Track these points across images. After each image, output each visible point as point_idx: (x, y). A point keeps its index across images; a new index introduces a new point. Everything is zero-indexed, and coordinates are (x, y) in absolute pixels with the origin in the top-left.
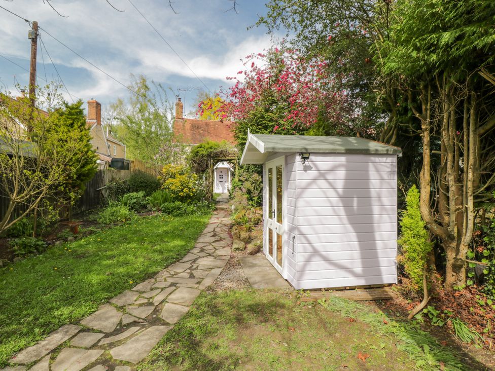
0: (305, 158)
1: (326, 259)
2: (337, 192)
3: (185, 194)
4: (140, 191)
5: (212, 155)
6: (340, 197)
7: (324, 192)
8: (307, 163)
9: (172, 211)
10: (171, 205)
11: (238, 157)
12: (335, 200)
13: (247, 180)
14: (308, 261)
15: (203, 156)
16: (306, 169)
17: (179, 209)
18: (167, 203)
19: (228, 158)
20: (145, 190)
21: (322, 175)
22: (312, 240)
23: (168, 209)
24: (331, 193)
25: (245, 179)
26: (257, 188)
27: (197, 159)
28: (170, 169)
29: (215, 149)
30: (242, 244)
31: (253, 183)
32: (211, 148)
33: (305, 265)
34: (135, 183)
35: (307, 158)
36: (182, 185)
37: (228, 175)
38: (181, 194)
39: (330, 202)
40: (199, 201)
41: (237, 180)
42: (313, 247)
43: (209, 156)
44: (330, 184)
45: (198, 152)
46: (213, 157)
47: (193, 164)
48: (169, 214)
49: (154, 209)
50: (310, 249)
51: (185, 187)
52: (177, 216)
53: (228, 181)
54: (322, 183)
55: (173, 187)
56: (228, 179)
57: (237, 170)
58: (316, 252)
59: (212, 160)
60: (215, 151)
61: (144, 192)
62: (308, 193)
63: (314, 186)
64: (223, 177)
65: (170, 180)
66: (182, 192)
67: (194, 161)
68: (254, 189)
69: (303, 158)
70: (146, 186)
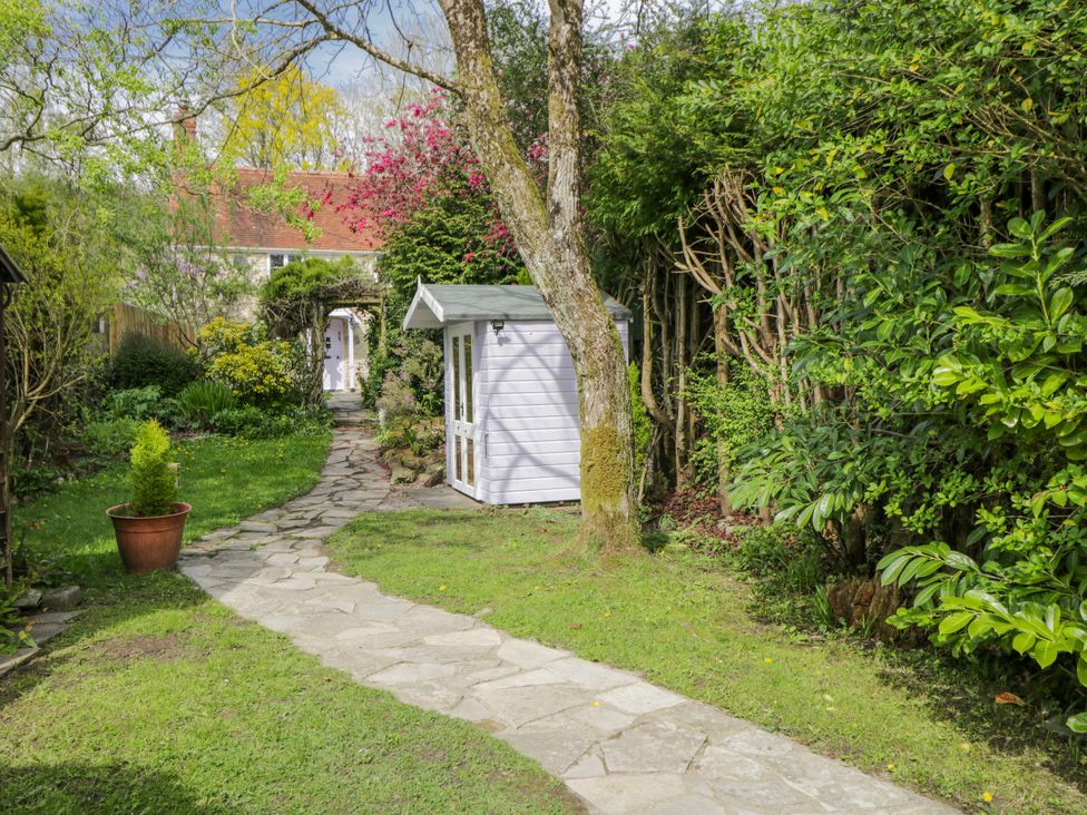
0: (498, 329)
1: (538, 463)
2: (553, 373)
3: (267, 390)
4: (147, 384)
5: (321, 295)
6: (557, 378)
7: (536, 373)
8: (502, 333)
9: (240, 428)
10: (235, 414)
11: (384, 299)
12: (551, 383)
13: (409, 355)
14: (514, 465)
15: (298, 297)
16: (502, 341)
17: (256, 423)
18: (225, 412)
19: (359, 300)
20: (161, 382)
21: (531, 349)
22: (518, 438)
23: (230, 423)
24: (544, 373)
25: (406, 352)
26: (433, 372)
27: (284, 303)
28: (221, 330)
29: (329, 280)
30: (408, 474)
31: (425, 361)
32: (318, 278)
33: (509, 472)
34: (134, 365)
35: (502, 328)
36: (260, 369)
37: (347, 339)
38: (259, 389)
39: (544, 386)
40: (298, 404)
41: (384, 354)
42: (520, 447)
43: (314, 296)
44: (542, 362)
45: (283, 287)
46: (323, 300)
47: (272, 316)
48: (233, 435)
49: (195, 425)
50: (516, 450)
51: (266, 373)
52: (253, 438)
53: (347, 356)
54: (531, 360)
55: (239, 374)
56: (347, 349)
57: (383, 329)
58: (523, 453)
59: (322, 307)
60: (330, 286)
61: (159, 387)
62: (512, 374)
63: (521, 364)
64: (332, 343)
65: (225, 357)
66: (261, 383)
67: (272, 308)
68: (427, 374)
69: (494, 328)
70: (162, 373)
